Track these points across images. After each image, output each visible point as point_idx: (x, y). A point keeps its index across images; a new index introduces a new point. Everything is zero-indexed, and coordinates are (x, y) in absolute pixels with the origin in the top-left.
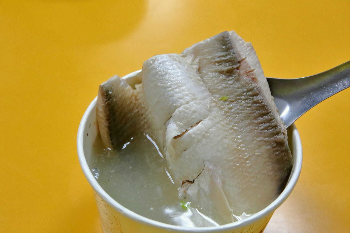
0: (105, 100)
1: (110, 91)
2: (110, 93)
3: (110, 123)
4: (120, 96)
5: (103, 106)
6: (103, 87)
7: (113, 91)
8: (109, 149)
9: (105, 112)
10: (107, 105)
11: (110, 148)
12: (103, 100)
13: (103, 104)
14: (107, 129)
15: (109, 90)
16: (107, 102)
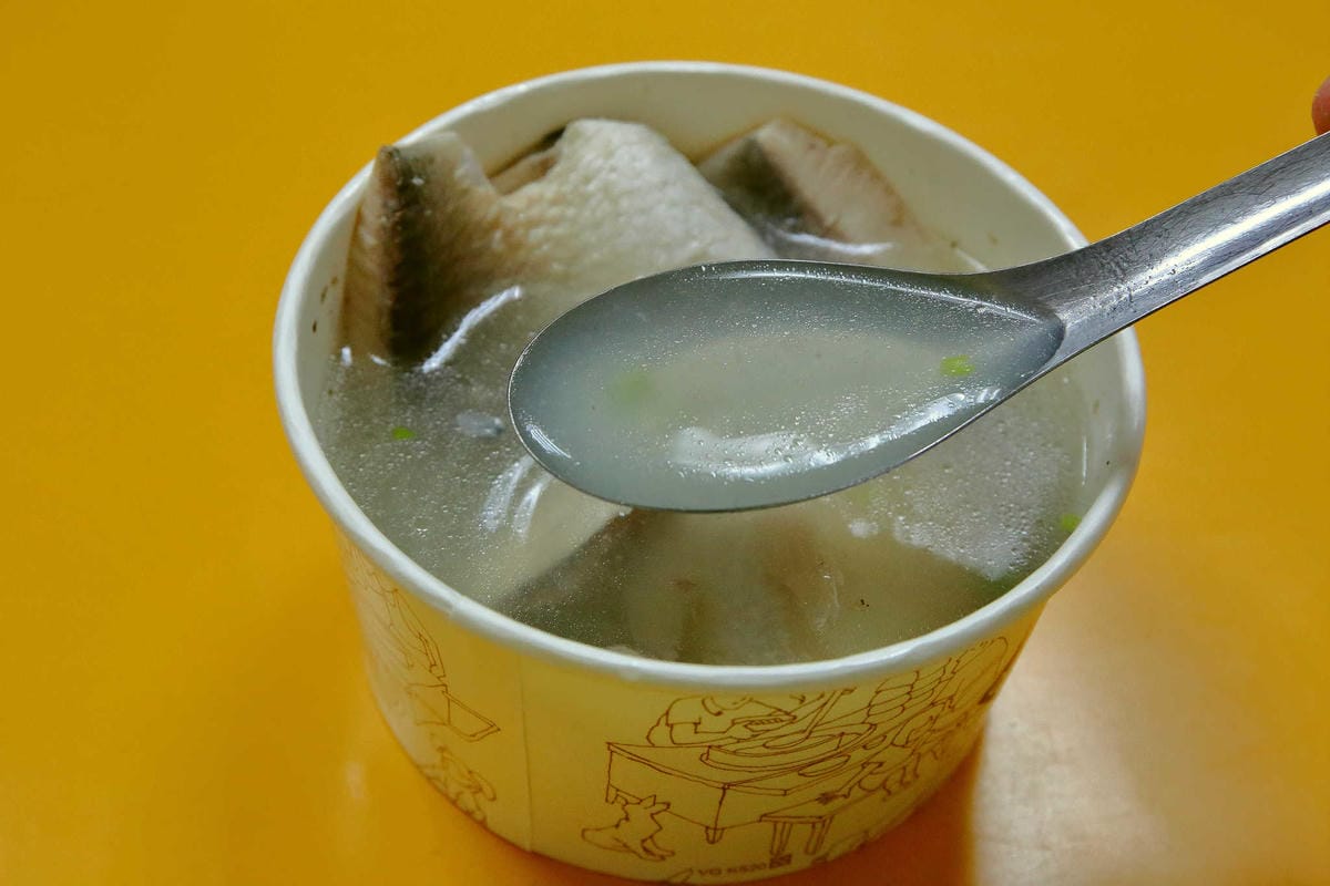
0: (393, 203)
1: (420, 176)
2: (417, 181)
3: (398, 299)
4: (450, 208)
5: (383, 228)
6: (395, 154)
7: (427, 182)
8: (378, 360)
9: (387, 252)
10: (397, 223)
11: (382, 357)
12: (385, 205)
13: (384, 219)
14: (384, 320)
15: (414, 169)
16: (398, 214)
